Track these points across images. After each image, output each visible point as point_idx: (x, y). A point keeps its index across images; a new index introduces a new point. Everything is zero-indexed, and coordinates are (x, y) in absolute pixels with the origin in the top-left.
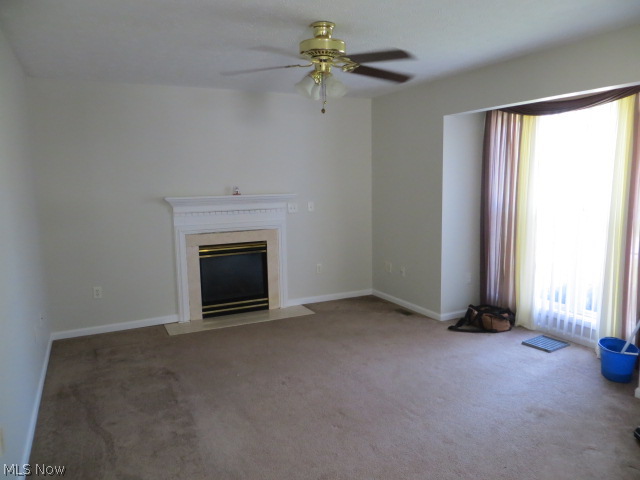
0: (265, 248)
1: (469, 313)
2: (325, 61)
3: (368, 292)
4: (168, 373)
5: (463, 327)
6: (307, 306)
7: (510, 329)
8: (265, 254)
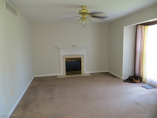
0: (81, 59)
1: (129, 77)
2: (85, 15)
3: (107, 71)
4: (54, 85)
5: (128, 81)
6: (90, 74)
7: (140, 83)
8: (81, 61)
